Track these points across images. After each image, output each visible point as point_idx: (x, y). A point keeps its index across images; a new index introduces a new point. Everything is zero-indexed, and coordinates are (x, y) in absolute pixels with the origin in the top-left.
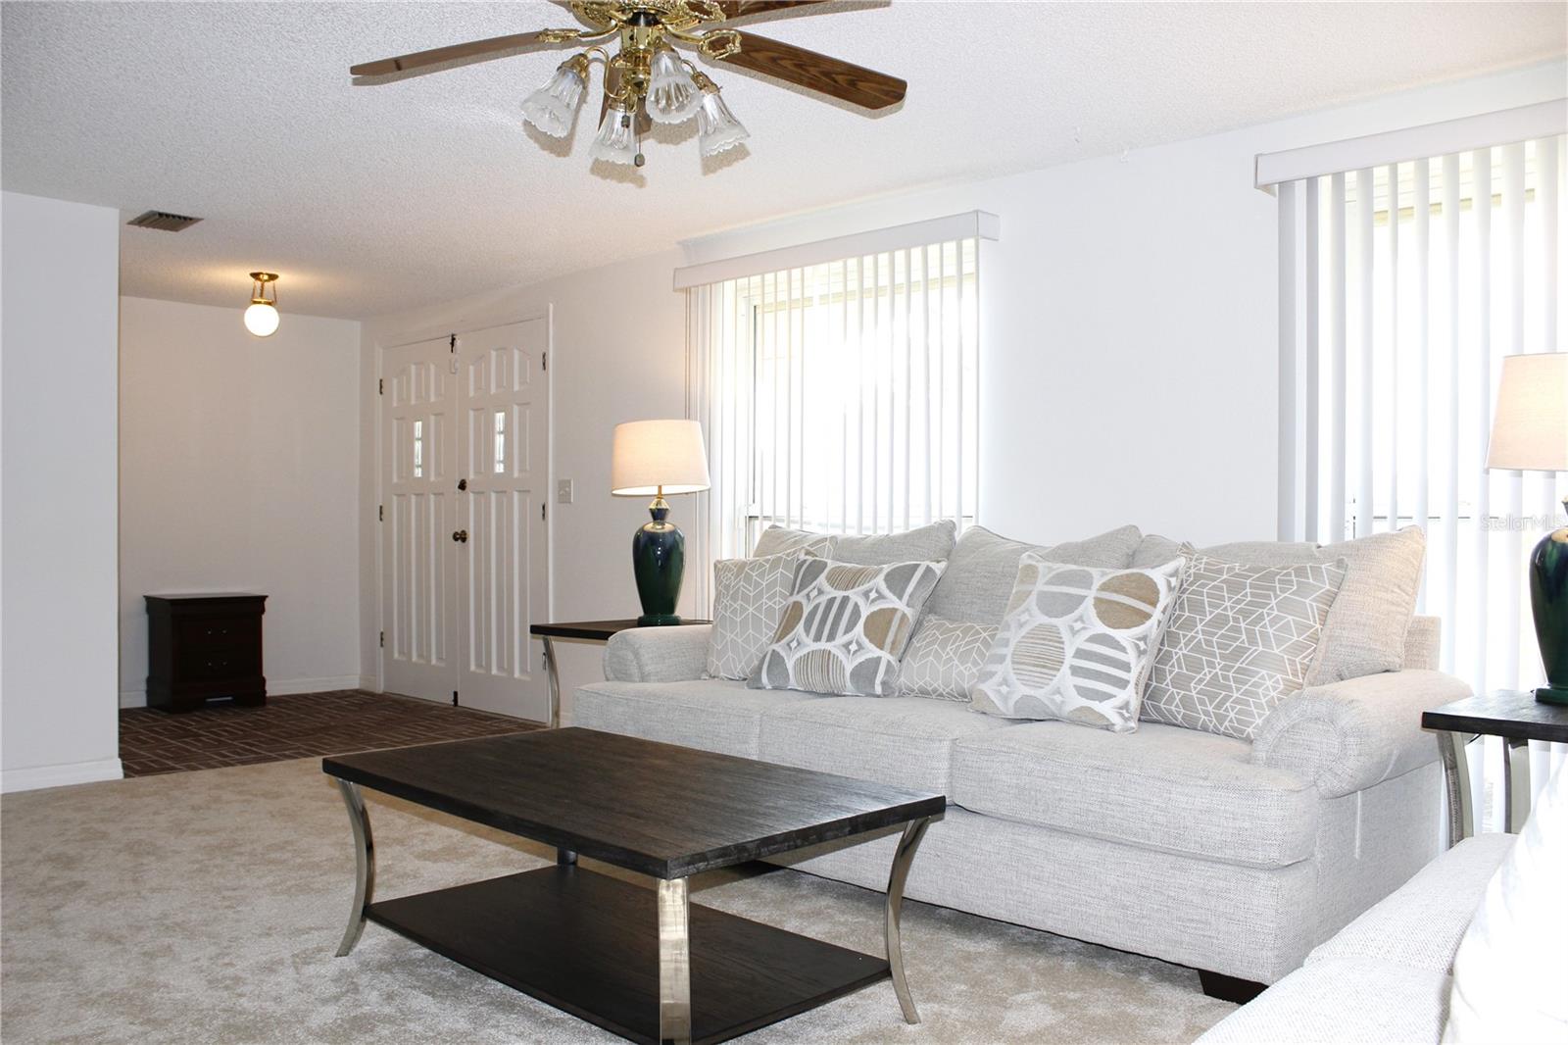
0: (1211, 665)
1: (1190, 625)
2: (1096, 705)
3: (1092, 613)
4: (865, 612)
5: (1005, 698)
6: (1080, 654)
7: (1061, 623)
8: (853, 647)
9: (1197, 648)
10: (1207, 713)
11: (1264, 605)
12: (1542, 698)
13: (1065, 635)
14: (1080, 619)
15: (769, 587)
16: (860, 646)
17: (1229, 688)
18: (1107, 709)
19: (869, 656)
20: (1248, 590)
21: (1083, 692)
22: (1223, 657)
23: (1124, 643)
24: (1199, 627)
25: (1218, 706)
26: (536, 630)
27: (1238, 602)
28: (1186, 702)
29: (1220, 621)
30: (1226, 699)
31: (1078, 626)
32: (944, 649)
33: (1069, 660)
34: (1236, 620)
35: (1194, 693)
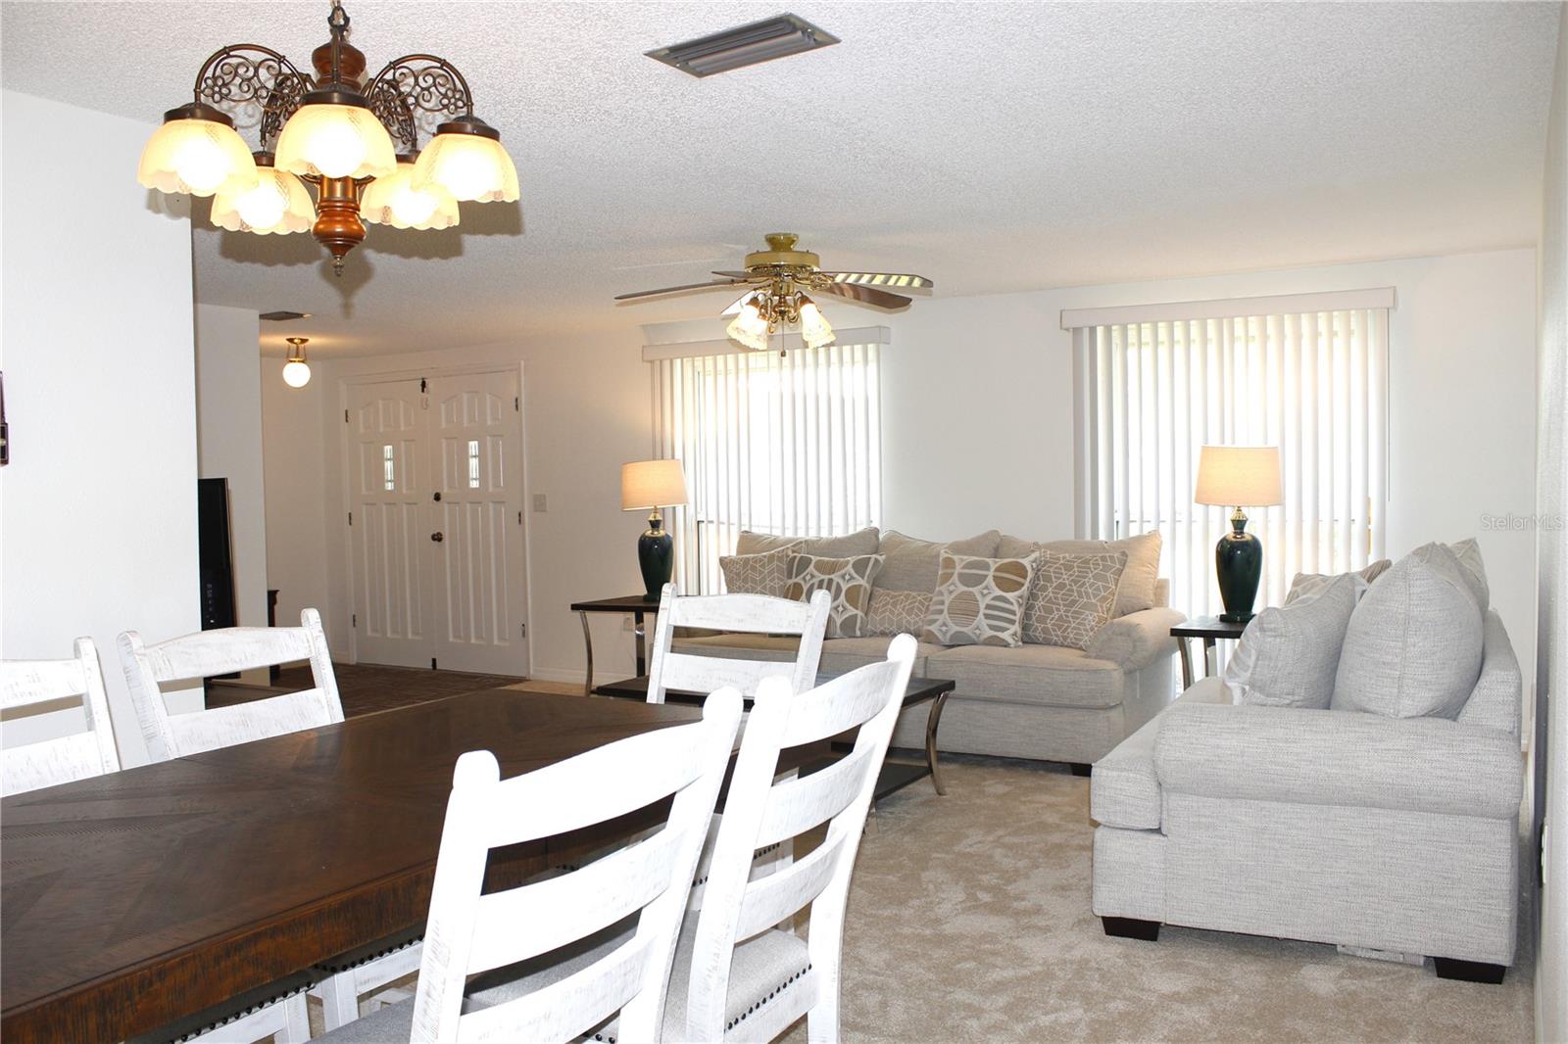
0: (1058, 610)
1: (1044, 589)
2: (999, 634)
3: (993, 584)
4: (844, 588)
5: (945, 634)
6: (988, 607)
7: (975, 590)
8: (841, 609)
9: (1050, 601)
10: (1057, 636)
11: (1085, 577)
12: (1223, 619)
13: (979, 597)
14: (986, 588)
15: (771, 572)
16: (845, 609)
17: (1070, 622)
18: (1006, 636)
19: (850, 614)
20: (1076, 569)
21: (992, 627)
22: (1064, 605)
23: (1011, 600)
24: (1050, 590)
25: (1063, 632)
26: (575, 607)
27: (1071, 575)
28: (1045, 631)
29: (1061, 586)
30: (1068, 627)
31: (985, 592)
32: (895, 607)
33: (982, 611)
34: (1070, 585)
35: (1049, 626)
